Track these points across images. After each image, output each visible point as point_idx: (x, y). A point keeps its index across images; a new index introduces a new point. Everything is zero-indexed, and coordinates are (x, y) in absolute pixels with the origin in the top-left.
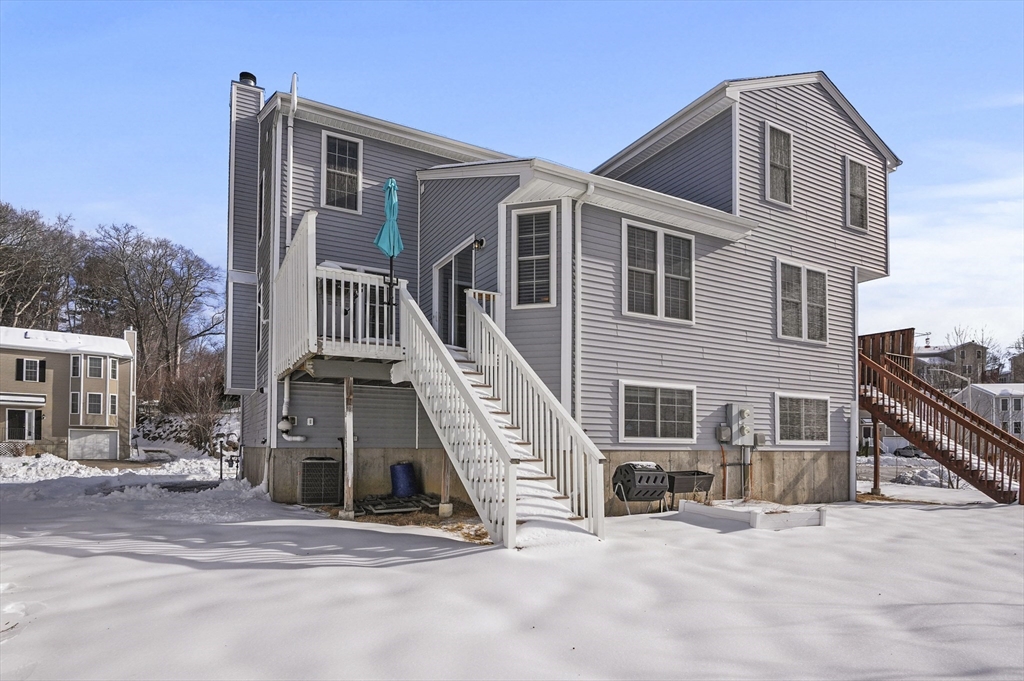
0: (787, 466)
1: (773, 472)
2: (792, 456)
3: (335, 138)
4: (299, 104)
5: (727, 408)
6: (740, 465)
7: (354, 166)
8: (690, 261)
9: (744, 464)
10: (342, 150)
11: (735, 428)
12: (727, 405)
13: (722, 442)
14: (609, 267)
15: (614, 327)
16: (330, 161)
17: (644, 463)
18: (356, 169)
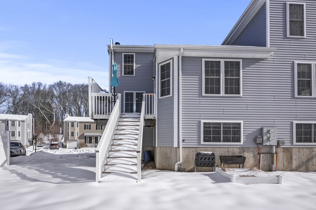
0: (301, 154)
1: (292, 157)
2: (305, 150)
3: (126, 55)
4: (113, 47)
5: (262, 129)
6: (270, 153)
7: (132, 62)
8: (239, 71)
9: (272, 153)
10: (129, 58)
11: (265, 138)
12: (262, 128)
13: (259, 144)
14: (196, 78)
15: (199, 101)
16: (125, 62)
17: (206, 152)
18: (133, 62)
